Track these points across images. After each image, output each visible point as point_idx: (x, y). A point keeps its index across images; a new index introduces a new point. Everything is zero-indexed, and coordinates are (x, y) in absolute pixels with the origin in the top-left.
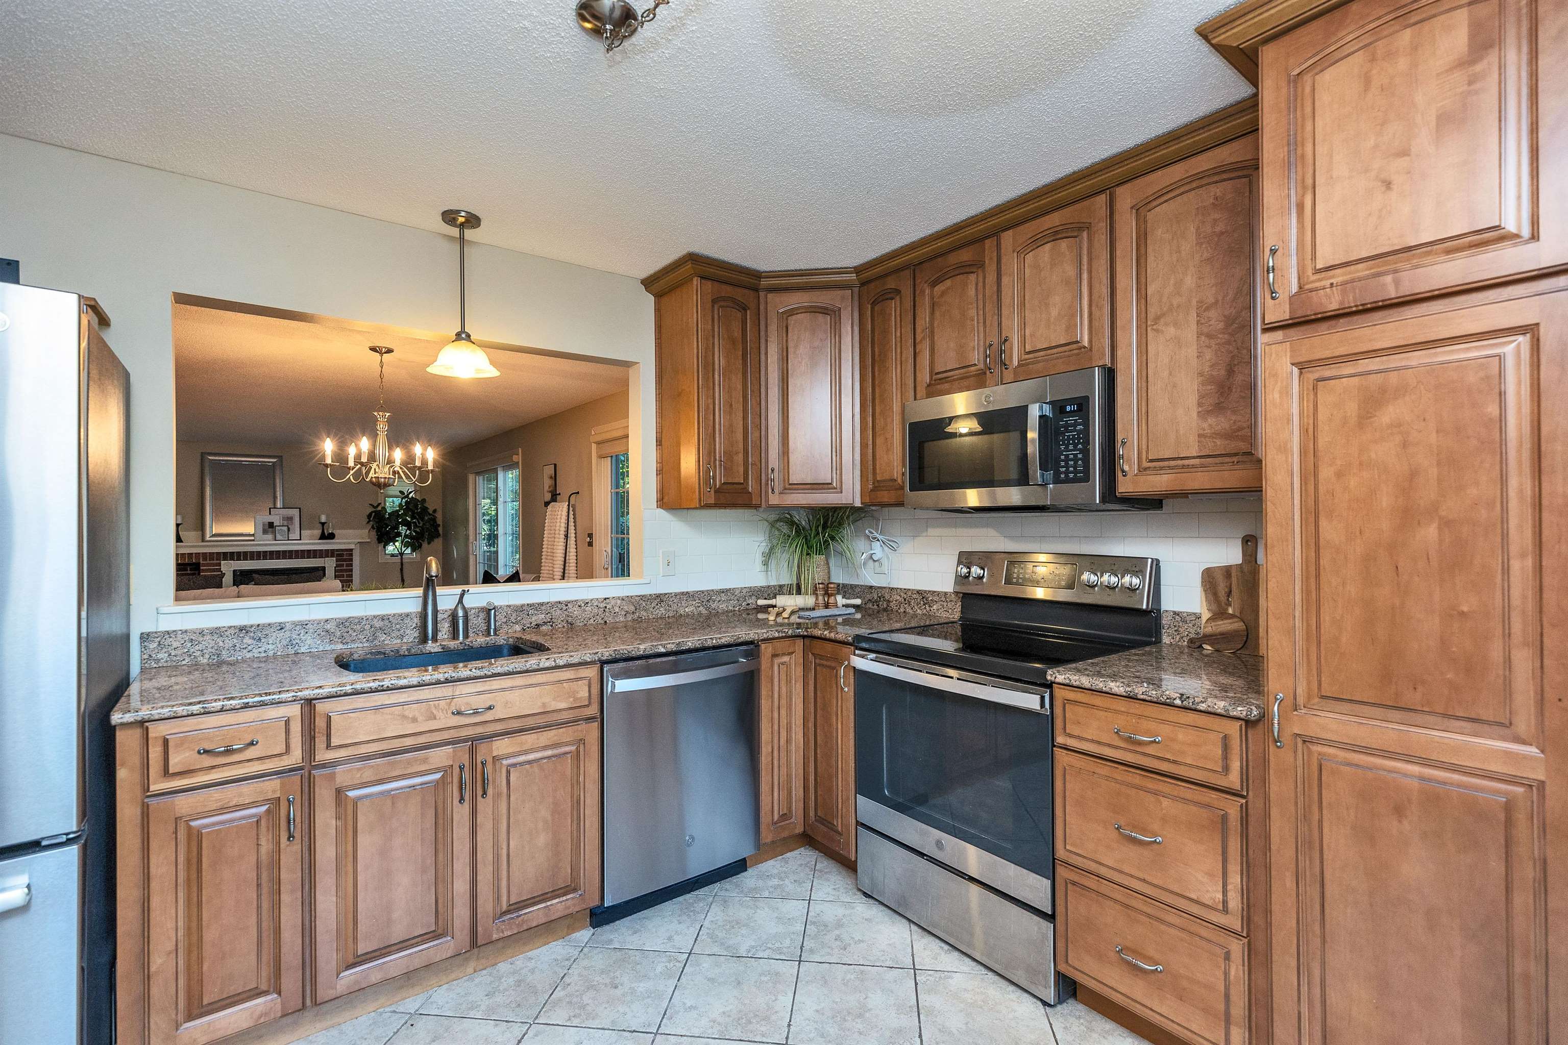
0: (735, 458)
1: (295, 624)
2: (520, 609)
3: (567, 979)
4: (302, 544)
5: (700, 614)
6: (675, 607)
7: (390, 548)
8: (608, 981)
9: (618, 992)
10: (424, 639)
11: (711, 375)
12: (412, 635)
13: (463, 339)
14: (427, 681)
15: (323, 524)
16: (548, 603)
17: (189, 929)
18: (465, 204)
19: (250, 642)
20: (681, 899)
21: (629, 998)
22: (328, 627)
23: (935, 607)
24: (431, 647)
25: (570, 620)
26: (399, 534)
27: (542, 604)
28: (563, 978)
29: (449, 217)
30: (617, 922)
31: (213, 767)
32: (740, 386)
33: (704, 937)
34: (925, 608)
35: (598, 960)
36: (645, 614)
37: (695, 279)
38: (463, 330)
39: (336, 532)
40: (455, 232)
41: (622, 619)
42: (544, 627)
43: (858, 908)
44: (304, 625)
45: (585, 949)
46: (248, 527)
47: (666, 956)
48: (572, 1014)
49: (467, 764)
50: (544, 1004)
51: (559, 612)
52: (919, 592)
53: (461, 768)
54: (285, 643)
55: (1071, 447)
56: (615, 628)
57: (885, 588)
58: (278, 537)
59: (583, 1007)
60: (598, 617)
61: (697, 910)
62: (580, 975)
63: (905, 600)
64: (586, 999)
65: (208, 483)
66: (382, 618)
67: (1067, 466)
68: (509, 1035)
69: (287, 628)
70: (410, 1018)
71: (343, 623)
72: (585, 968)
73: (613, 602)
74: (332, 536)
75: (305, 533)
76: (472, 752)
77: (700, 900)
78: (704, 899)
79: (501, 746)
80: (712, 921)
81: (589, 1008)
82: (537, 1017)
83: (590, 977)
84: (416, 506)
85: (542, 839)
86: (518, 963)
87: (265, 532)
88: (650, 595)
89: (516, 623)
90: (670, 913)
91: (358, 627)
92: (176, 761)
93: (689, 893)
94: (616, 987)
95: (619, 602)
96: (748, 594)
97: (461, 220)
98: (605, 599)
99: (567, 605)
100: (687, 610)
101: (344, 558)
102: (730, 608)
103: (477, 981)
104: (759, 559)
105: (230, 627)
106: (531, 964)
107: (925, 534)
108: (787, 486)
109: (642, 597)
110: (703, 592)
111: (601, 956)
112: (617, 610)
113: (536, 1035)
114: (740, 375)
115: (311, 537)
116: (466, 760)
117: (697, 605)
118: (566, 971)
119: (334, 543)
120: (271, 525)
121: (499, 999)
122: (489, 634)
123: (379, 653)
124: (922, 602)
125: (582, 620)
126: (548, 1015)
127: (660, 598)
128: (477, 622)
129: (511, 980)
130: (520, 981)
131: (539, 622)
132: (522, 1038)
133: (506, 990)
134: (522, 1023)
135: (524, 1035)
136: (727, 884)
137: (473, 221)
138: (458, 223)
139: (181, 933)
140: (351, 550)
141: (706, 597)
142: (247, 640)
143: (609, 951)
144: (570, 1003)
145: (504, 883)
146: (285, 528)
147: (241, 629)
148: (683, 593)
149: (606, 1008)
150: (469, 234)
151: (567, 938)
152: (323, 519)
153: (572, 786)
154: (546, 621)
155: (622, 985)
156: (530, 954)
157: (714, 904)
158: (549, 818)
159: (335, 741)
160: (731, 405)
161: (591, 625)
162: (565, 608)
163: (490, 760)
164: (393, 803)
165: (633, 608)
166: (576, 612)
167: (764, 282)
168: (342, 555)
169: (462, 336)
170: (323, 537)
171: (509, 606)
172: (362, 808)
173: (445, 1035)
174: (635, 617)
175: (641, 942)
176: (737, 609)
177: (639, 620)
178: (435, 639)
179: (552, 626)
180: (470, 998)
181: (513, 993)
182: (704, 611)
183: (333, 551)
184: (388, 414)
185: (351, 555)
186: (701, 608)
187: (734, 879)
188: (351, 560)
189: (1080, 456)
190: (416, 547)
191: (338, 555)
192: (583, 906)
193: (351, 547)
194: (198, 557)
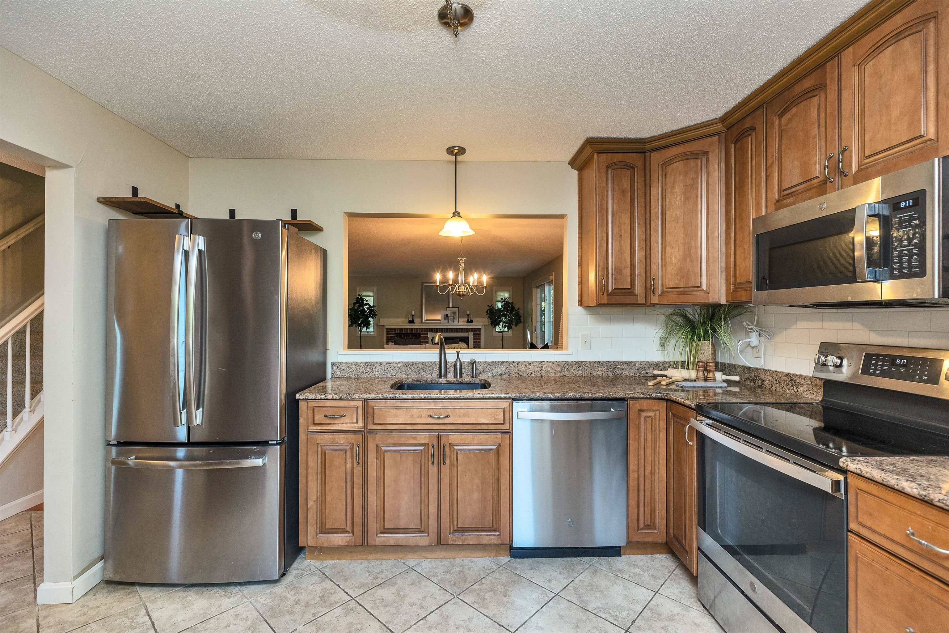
0: (624, 271)
1: (386, 363)
2: (491, 364)
3: (483, 581)
4: (460, 325)
5: (608, 377)
6: (589, 370)
7: (498, 329)
8: (503, 591)
9: (505, 599)
10: (440, 377)
11: (605, 217)
12: (436, 373)
13: (456, 216)
14: (416, 398)
15: (468, 315)
16: (507, 362)
17: (321, 493)
18: (457, 143)
19: (369, 370)
20: (568, 559)
21: (509, 606)
22: (399, 365)
23: (801, 389)
24: (443, 380)
25: (520, 373)
26: (501, 321)
27: (503, 362)
28: (482, 579)
29: (450, 151)
30: (525, 559)
31: (330, 424)
32: (628, 222)
33: (571, 588)
34: (793, 389)
35: (504, 577)
36: (568, 373)
37: (595, 154)
38: (456, 211)
39: (474, 319)
40: (453, 158)
41: (553, 375)
42: (504, 376)
43: (693, 613)
44: (389, 364)
45: (501, 568)
46: (439, 317)
47: (542, 590)
48: (476, 601)
49: (436, 445)
50: (466, 589)
51: (513, 368)
52: (788, 375)
53: (433, 446)
54: (382, 372)
55: (905, 243)
56: (548, 380)
57: (760, 369)
58: (450, 322)
59: (484, 599)
60: (537, 373)
61: (575, 569)
62: (491, 581)
63: (776, 380)
64: (487, 596)
65: (424, 296)
66: (423, 363)
67: (901, 262)
68: (443, 598)
69: (383, 365)
70: (408, 569)
71: (406, 364)
72: (495, 578)
73: (547, 364)
74: (471, 322)
75: (461, 320)
76: (439, 438)
77: (580, 564)
78: (583, 564)
79: (454, 438)
80: (581, 580)
81: (486, 602)
82: (459, 594)
83: (496, 584)
84: (509, 306)
85: (476, 496)
86: (465, 561)
87: (445, 319)
88: (572, 362)
89: (489, 372)
90: (558, 565)
91: (412, 367)
92: (317, 418)
93: (576, 557)
94: (505, 596)
95: (550, 364)
96: (646, 366)
97: (456, 151)
98: (542, 362)
99: (518, 364)
100: (598, 373)
101: (477, 332)
102: (632, 374)
103: (443, 563)
104: (657, 341)
105: (362, 362)
106: (471, 565)
107: (795, 326)
108: (665, 290)
109: (566, 363)
110: (610, 362)
111: (507, 575)
112: (549, 369)
113: (454, 604)
114: (628, 215)
115: (464, 322)
116: (435, 442)
117: (606, 370)
118: (485, 576)
119: (472, 325)
120: (447, 316)
121: (448, 576)
122: (472, 377)
123: (418, 381)
124: (790, 384)
125: (527, 373)
126: (465, 595)
127: (579, 364)
128: (467, 369)
129: (458, 569)
130: (461, 571)
131: (501, 373)
132: (448, 602)
133: (453, 573)
134: (452, 594)
135: (449, 601)
136: (603, 560)
137: (462, 151)
138: (454, 153)
139: (318, 494)
140: (480, 329)
141: (614, 365)
142: (368, 369)
143: (513, 574)
144: (478, 594)
145: (455, 515)
146: (453, 317)
147: (366, 363)
148: (595, 362)
149: (494, 605)
150: (460, 158)
151: (495, 558)
152: (468, 313)
153: (494, 470)
154: (505, 372)
155: (509, 596)
156: (473, 559)
157: (588, 570)
158: (480, 485)
159: (376, 421)
160: (621, 236)
161: (533, 377)
162: (517, 365)
163: (447, 445)
164: (401, 457)
165: (560, 369)
166: (523, 368)
167: (648, 146)
168: (476, 331)
169: (456, 214)
170: (468, 322)
171: (485, 362)
172: (387, 455)
173: (417, 584)
174: (562, 375)
175: (532, 576)
176: (637, 376)
177: (564, 377)
178: (445, 377)
179: (509, 375)
180: (436, 571)
181: (455, 576)
182: (611, 375)
183: (472, 329)
184: (465, 259)
185: (480, 331)
186: (609, 373)
187: (610, 559)
188: (480, 334)
189: (915, 251)
190: (509, 328)
191: (474, 331)
192: (500, 542)
193: (480, 327)
194: (420, 330)
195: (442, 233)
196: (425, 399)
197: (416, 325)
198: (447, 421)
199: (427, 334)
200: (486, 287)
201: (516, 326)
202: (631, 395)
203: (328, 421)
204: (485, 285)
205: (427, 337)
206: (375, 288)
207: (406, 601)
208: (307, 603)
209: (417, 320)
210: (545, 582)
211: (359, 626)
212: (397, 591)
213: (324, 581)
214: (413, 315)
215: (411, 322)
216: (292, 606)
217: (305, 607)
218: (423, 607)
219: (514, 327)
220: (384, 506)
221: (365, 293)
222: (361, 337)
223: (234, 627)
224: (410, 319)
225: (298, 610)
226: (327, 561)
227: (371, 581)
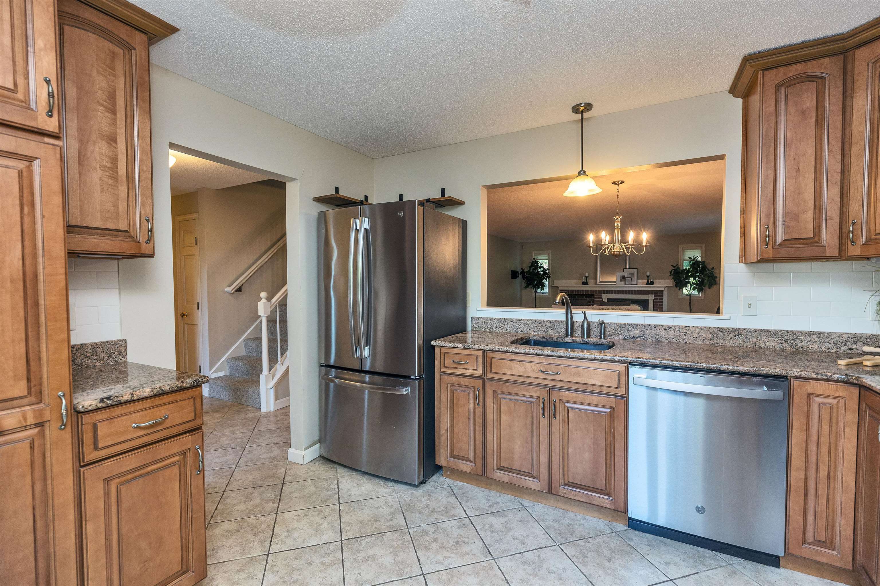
0: (802, 216)
1: (517, 320)
2: (623, 326)
3: (591, 540)
4: (638, 287)
5: (783, 350)
6: (754, 340)
7: (685, 291)
8: (608, 555)
9: (608, 565)
10: (567, 335)
12: (563, 332)
15: (648, 277)
16: (641, 325)
17: (451, 424)
18: (583, 99)
19: (502, 325)
20: (701, 549)
21: (609, 571)
22: (529, 323)
24: (569, 339)
25: (657, 337)
26: (689, 282)
27: (637, 325)
28: (590, 537)
29: (576, 109)
30: (646, 534)
31: (456, 368)
32: (811, 151)
33: (692, 580)
35: (615, 543)
36: (722, 342)
37: (760, 72)
38: (582, 170)
39: (655, 281)
40: (578, 116)
41: (700, 342)
42: (638, 339)
44: (520, 321)
45: (614, 534)
46: (615, 279)
47: (654, 570)
48: (577, 555)
49: (546, 399)
50: (570, 542)
51: (649, 331)
53: (544, 400)
54: (513, 328)
56: (694, 347)
58: (627, 283)
59: (585, 557)
60: (680, 338)
61: (705, 562)
62: (598, 542)
64: (589, 555)
66: (551, 322)
68: (545, 542)
69: (514, 321)
70: (521, 508)
71: (535, 322)
72: (604, 541)
73: (692, 330)
74: (652, 283)
75: (639, 281)
76: (550, 393)
77: (715, 559)
78: (719, 561)
79: (566, 395)
80: (708, 576)
81: (587, 559)
82: (562, 544)
83: (602, 547)
84: (699, 266)
85: (587, 455)
86: (579, 517)
87: (621, 281)
88: (728, 328)
89: (620, 334)
90: (684, 552)
91: (540, 325)
92: (448, 362)
93: (712, 550)
94: (609, 562)
95: (698, 330)
96: (850, 340)
97: (582, 108)
98: (686, 327)
99: (655, 328)
100: (767, 344)
101: (658, 295)
102: (824, 349)
103: (556, 512)
104: (872, 308)
105: (496, 318)
106: (582, 521)
108: (873, 237)
109: (720, 329)
110: (787, 332)
111: (618, 542)
112: (696, 335)
113: (554, 551)
115: (643, 283)
116: (546, 397)
117: (779, 341)
118: (594, 536)
119: (653, 287)
120: (624, 277)
121: (556, 525)
122: (601, 338)
123: (544, 338)
125: (667, 338)
126: (567, 546)
127: (738, 332)
128: (595, 330)
129: (568, 522)
130: (571, 525)
131: (635, 335)
132: (548, 547)
133: (562, 524)
134: (554, 541)
135: (550, 547)
136: (749, 565)
137: (589, 107)
138: (580, 111)
139: (449, 425)
140: (662, 291)
141: (796, 335)
142: (501, 325)
143: (625, 543)
144: (581, 550)
145: (566, 469)
146: (630, 279)
147: (499, 319)
148: (763, 330)
149: (594, 566)
150: (586, 115)
151: (610, 523)
152: (648, 274)
153: (606, 433)
154: (639, 335)
155: (613, 563)
156: (587, 517)
157: (723, 568)
158: (592, 446)
159: (493, 370)
160: (798, 170)
161: (673, 343)
162: (653, 329)
163: (558, 401)
164: (514, 406)
165: (711, 336)
166: (662, 332)
167: (850, 43)
168: (657, 293)
169: (582, 173)
170: (648, 283)
171: (616, 324)
172: (503, 401)
173: (525, 522)
174: (713, 342)
175: (648, 552)
176: (834, 351)
177: (717, 345)
178: (572, 335)
179: (644, 339)
180: (547, 516)
181: (564, 527)
182: (788, 348)
183: (652, 291)
184: (621, 217)
185: (662, 293)
186: (785, 345)
187: (760, 566)
188: (662, 296)
190: (700, 290)
191: (655, 293)
192: (613, 507)
193: (663, 289)
194: (593, 292)
195: (566, 194)
196: (536, 354)
197: (589, 287)
198: (558, 377)
199: (602, 296)
200: (646, 246)
201: (709, 288)
202: (796, 374)
203: (455, 366)
204: (644, 244)
205: (602, 298)
206: (549, 252)
207: (511, 534)
208: (434, 509)
209: (591, 282)
210: (660, 563)
211: (466, 540)
212: (506, 522)
213: (451, 496)
214: (587, 277)
215: (585, 283)
216: (423, 508)
217: (432, 511)
218: (524, 544)
219: (706, 288)
220: (500, 446)
221: (539, 257)
222: (536, 297)
223: (382, 509)
224: (583, 281)
225: (426, 512)
226: (458, 482)
227: (487, 508)
